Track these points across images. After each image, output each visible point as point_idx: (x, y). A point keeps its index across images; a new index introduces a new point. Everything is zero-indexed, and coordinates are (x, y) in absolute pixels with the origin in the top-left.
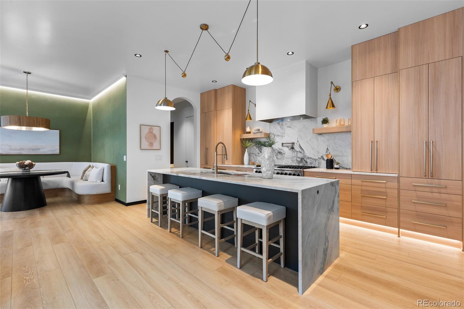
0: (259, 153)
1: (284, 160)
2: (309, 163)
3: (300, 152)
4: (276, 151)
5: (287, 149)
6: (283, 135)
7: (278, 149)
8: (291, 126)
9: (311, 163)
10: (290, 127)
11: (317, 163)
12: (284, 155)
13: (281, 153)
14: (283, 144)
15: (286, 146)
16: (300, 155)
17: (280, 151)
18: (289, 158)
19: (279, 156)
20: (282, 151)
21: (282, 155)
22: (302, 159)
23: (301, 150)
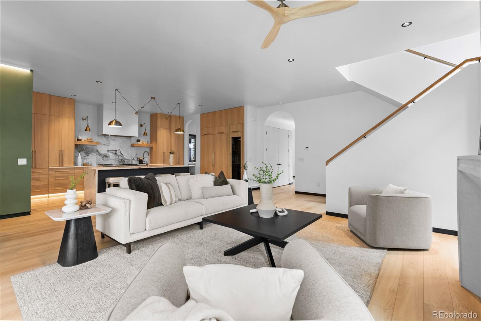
0: (85, 157)
1: (109, 161)
2: (126, 162)
3: (121, 156)
5: (112, 154)
6: (108, 144)
7: (104, 154)
8: (114, 139)
9: (127, 162)
11: (131, 162)
12: (109, 158)
14: (108, 150)
15: (111, 152)
16: (121, 158)
18: (113, 159)
19: (105, 158)
20: (107, 155)
21: (107, 158)
22: (122, 160)
23: (121, 155)
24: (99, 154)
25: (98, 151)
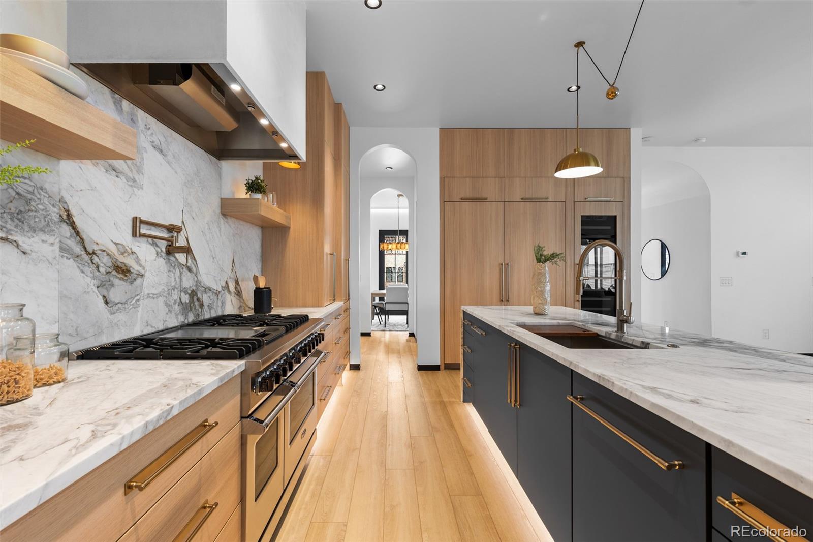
1: (140, 309)
3: (189, 269)
4: (104, 262)
5: (152, 250)
7: (113, 249)
8: (164, 146)
10: (161, 151)
12: (139, 280)
13: (129, 271)
14: (136, 223)
15: (147, 237)
16: (188, 281)
17: (121, 259)
18: (159, 295)
19: (119, 289)
20: (130, 262)
21: (132, 283)
22: (193, 295)
23: (190, 261)
24: (78, 249)
25: (69, 219)
